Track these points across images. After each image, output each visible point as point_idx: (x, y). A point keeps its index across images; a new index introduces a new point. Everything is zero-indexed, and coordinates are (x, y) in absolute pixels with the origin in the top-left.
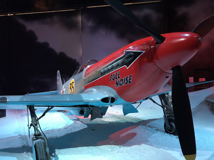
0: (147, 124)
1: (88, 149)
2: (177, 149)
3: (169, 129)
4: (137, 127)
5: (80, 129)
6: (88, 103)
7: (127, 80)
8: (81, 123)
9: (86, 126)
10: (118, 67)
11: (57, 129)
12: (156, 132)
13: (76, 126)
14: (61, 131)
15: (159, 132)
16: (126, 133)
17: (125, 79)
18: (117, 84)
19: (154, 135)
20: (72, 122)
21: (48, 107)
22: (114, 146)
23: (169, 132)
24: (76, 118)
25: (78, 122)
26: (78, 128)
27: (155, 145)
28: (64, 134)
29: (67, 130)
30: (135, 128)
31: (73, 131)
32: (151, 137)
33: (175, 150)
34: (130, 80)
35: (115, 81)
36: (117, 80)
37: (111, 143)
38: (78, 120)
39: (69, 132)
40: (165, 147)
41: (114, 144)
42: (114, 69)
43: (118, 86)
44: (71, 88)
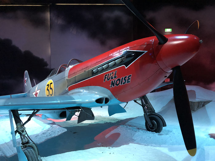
0: (126, 124)
1: (77, 153)
2: (163, 145)
3: (151, 127)
4: (118, 127)
5: (60, 133)
6: (81, 104)
7: (125, 79)
8: (59, 127)
9: (66, 130)
10: (115, 67)
11: (34, 135)
12: (138, 131)
13: (54, 130)
14: (39, 137)
15: (140, 131)
16: (109, 133)
17: (122, 79)
18: (113, 84)
19: (137, 134)
20: (48, 127)
21: (33, 111)
22: (102, 148)
23: (151, 130)
24: (51, 122)
25: (54, 126)
26: (57, 132)
27: (142, 144)
28: (44, 139)
29: (46, 135)
30: (116, 128)
31: (53, 136)
32: (135, 136)
33: (162, 147)
34: (128, 80)
35: (110, 81)
36: (113, 80)
37: (99, 145)
38: (54, 123)
39: (49, 137)
40: (152, 144)
41: (103, 146)
42: (109, 69)
43: (113, 85)
44: (48, 90)
